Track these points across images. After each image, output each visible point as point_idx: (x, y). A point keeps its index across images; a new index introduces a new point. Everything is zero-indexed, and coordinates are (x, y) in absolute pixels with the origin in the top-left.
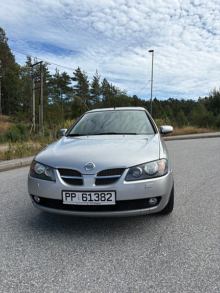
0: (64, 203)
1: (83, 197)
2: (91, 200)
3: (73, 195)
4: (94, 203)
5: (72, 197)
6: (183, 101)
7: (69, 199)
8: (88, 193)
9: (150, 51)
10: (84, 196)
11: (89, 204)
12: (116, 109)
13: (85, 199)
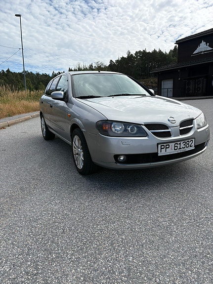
0: (159, 155)
1: (175, 147)
2: (180, 148)
3: (167, 146)
4: (182, 150)
5: (166, 148)
6: (38, 74)
7: (163, 150)
8: (179, 143)
9: (16, 15)
10: (176, 145)
11: (179, 152)
12: (101, 72)
13: (176, 148)
